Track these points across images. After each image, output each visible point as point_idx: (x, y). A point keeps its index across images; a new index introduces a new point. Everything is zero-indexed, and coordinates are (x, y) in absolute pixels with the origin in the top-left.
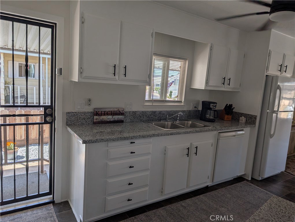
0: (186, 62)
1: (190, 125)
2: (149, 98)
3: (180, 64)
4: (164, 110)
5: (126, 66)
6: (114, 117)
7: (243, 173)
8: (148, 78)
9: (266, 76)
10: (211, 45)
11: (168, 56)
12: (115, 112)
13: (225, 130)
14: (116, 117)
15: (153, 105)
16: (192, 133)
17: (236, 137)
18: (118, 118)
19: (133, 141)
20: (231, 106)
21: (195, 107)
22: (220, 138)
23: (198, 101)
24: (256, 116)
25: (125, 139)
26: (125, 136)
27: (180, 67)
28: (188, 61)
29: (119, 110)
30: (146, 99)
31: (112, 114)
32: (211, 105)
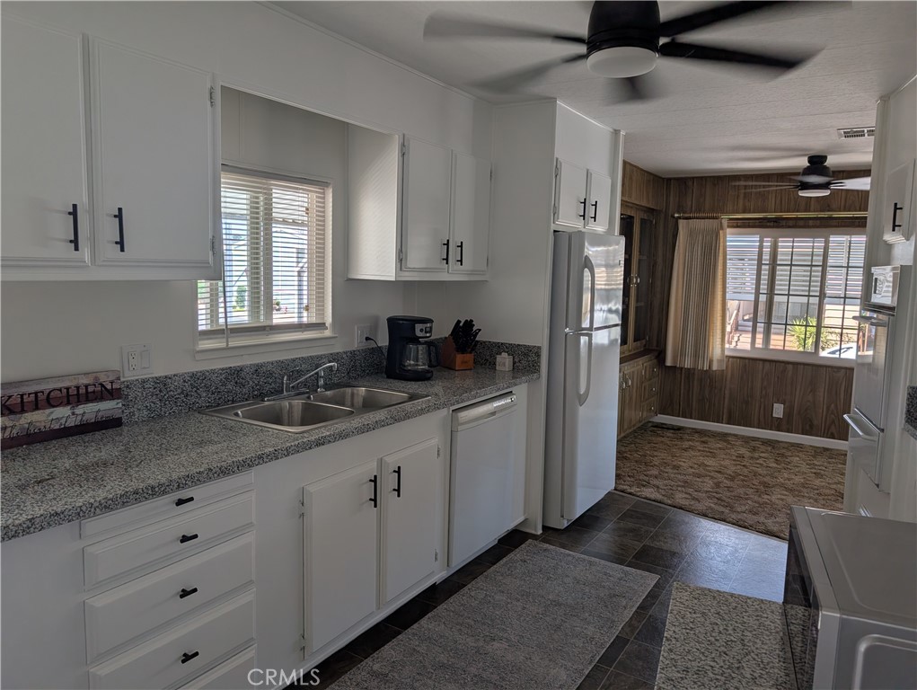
0: (324, 193)
1: (361, 400)
2: (212, 322)
3: (306, 200)
4: (270, 360)
5: (120, 210)
6: (80, 410)
7: (521, 519)
8: (211, 253)
9: (555, 231)
10: (401, 140)
11: (265, 173)
12: (82, 391)
13: (469, 400)
14: (90, 411)
15: (231, 344)
16: (383, 426)
17: (497, 415)
18: (99, 411)
19: (184, 494)
20: (469, 324)
21: (367, 339)
22: (460, 428)
23: (376, 320)
24: (539, 348)
25: (155, 491)
26: (151, 482)
27: (307, 209)
28: (331, 190)
29: (96, 378)
30: (200, 328)
31: (71, 398)
32: (418, 327)
